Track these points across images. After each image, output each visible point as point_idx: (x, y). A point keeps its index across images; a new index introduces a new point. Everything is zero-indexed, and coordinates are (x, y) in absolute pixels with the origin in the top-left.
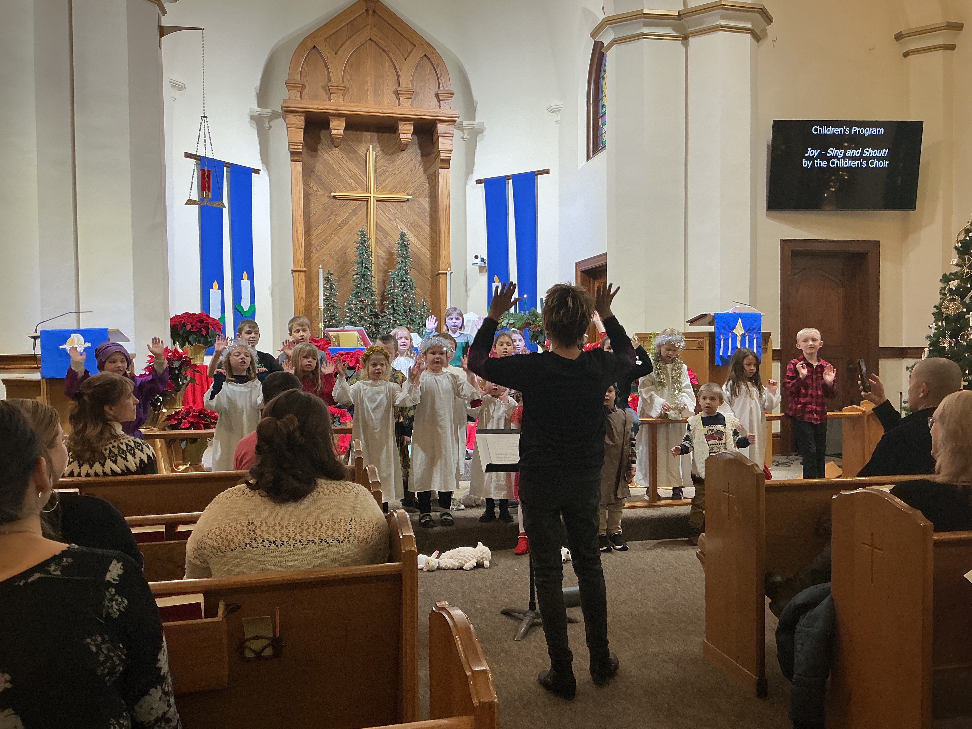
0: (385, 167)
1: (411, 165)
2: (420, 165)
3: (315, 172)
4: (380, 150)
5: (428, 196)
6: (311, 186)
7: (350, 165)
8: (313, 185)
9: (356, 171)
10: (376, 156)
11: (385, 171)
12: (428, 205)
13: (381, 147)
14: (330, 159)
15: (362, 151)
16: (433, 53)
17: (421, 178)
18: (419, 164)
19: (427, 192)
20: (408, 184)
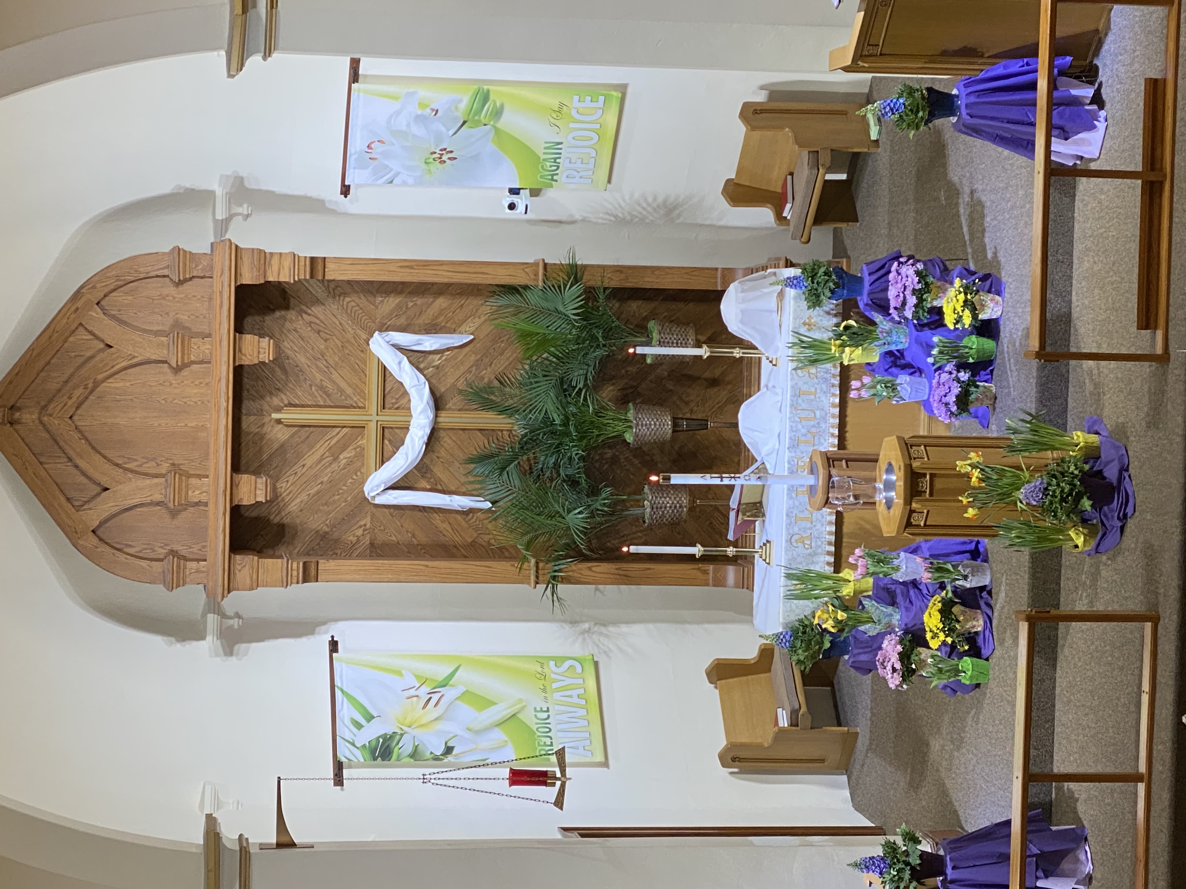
0: (313, 388)
1: (306, 331)
2: (306, 313)
3: (326, 529)
4: (277, 396)
5: (371, 299)
6: (354, 539)
7: (309, 460)
8: (354, 535)
9: (321, 449)
10: (291, 405)
11: (322, 388)
12: (391, 299)
13: (271, 394)
14: (298, 500)
15: (281, 434)
16: (94, 287)
17: (335, 312)
18: (304, 316)
19: (363, 301)
20: (348, 341)
